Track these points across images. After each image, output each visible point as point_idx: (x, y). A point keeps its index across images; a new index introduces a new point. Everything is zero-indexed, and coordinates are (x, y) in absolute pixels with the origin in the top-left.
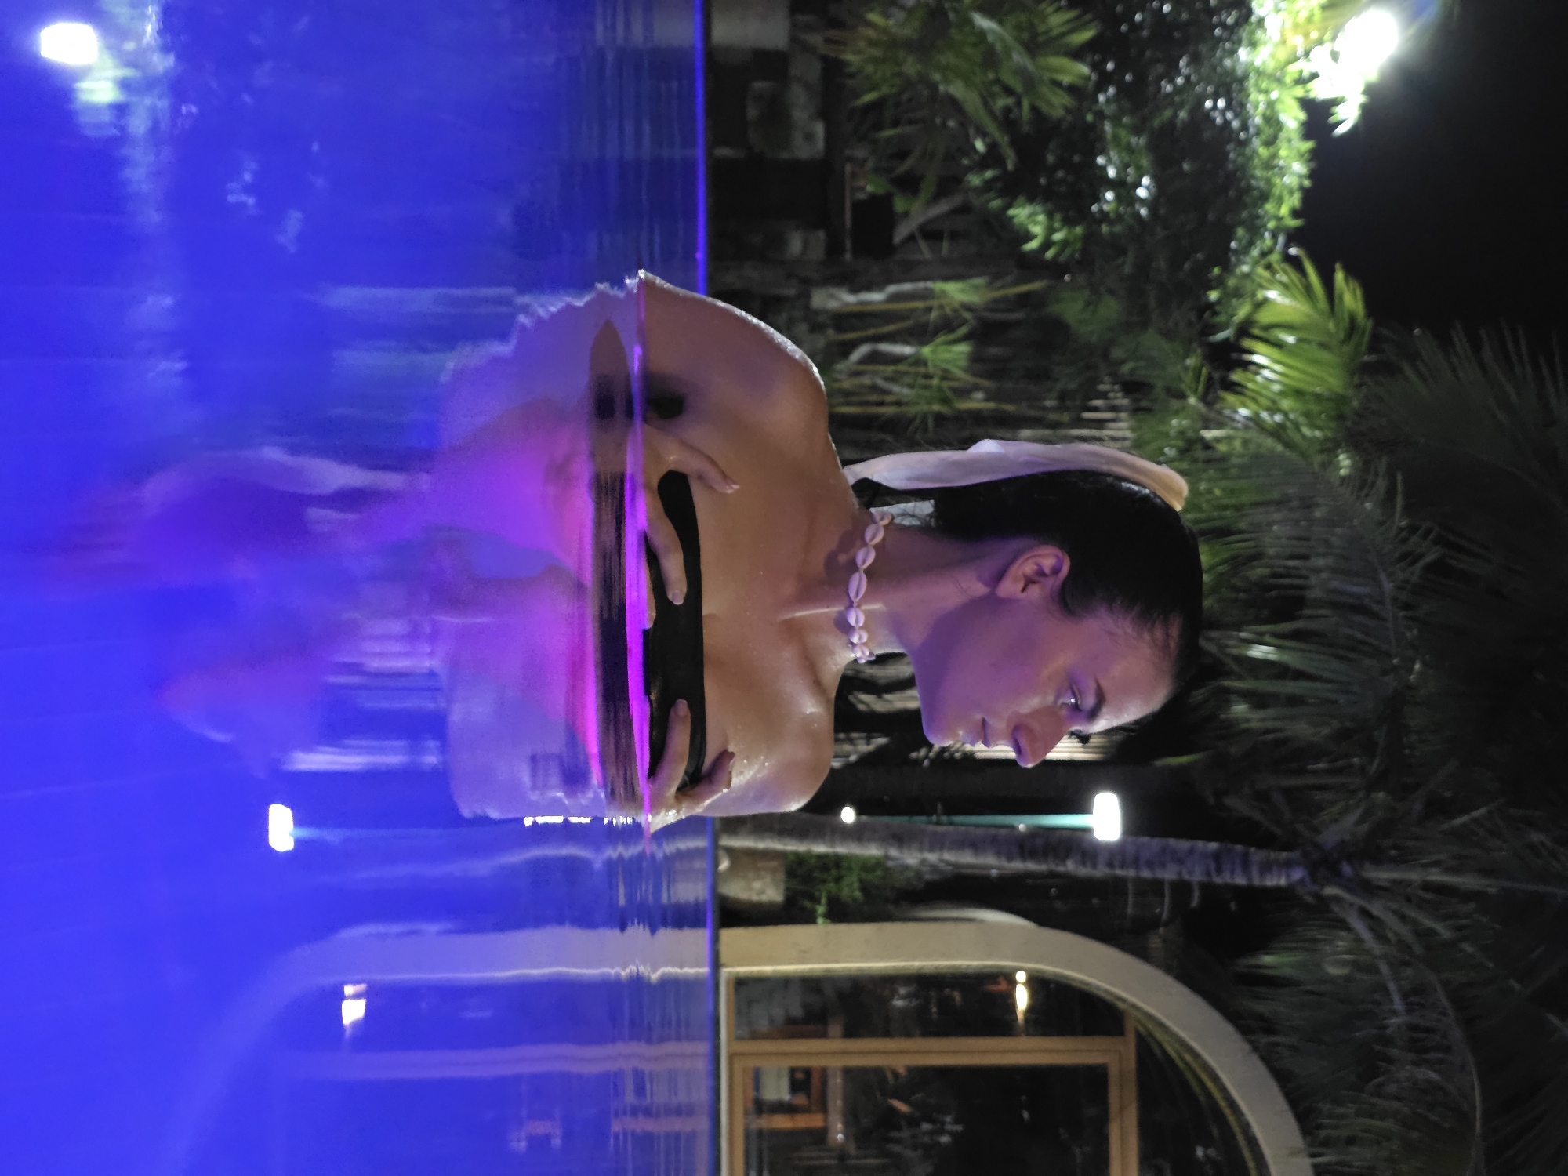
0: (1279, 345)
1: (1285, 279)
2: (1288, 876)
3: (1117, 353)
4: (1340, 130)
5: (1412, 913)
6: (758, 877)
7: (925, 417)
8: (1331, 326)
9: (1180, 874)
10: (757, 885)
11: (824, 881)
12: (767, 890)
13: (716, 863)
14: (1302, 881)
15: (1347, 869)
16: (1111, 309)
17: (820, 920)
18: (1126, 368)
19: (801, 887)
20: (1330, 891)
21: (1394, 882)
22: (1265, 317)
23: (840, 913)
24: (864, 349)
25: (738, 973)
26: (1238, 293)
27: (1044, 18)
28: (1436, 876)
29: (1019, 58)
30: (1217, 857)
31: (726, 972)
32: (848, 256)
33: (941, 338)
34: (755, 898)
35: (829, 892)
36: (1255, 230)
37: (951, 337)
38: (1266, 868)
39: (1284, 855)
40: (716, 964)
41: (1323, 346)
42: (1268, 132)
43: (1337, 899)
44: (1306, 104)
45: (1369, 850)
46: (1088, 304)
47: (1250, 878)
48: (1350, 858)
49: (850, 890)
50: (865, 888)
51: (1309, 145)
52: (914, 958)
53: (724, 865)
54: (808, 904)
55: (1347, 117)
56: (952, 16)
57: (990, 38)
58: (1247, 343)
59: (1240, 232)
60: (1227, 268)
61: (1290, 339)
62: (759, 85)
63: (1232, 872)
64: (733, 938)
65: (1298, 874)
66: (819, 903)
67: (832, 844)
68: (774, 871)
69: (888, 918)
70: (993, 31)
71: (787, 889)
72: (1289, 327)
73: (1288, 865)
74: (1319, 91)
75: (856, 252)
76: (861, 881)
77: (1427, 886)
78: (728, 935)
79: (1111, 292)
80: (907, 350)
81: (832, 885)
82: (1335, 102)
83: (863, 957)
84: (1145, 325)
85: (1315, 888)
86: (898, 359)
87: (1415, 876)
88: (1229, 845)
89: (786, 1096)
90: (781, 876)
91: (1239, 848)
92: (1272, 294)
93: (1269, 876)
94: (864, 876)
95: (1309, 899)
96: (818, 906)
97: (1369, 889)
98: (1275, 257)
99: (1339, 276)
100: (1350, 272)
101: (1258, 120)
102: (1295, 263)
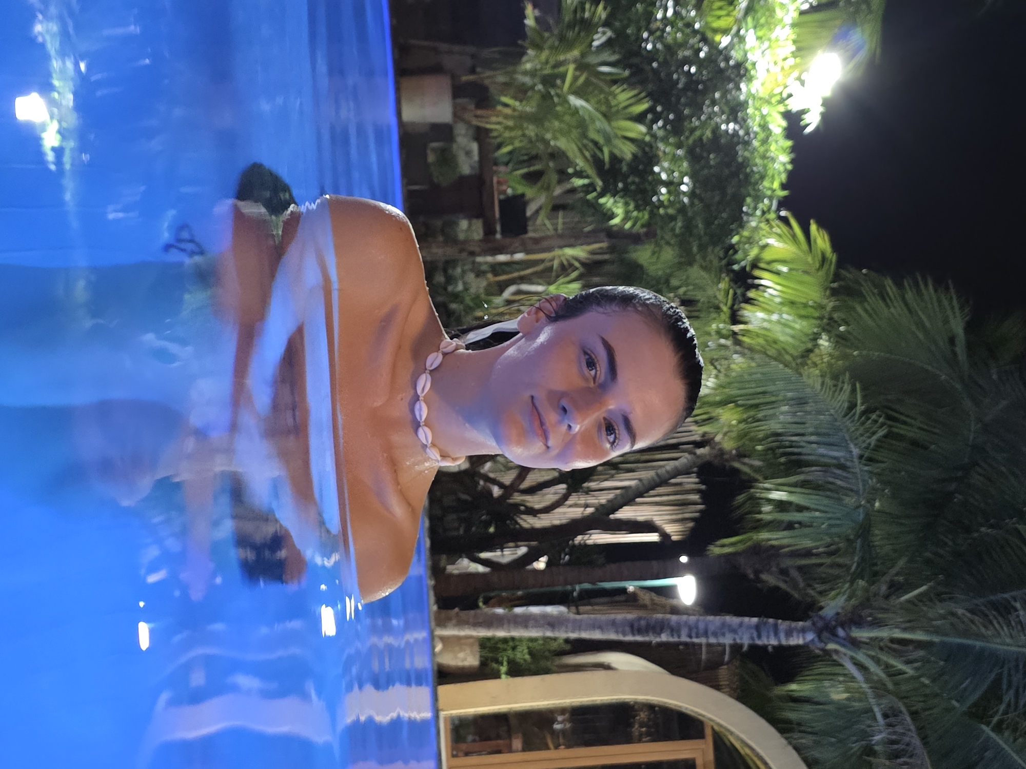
0: (778, 273)
1: (779, 231)
2: (804, 638)
3: (674, 282)
4: (808, 130)
5: (884, 657)
6: (461, 650)
8: (810, 259)
9: (734, 639)
10: (461, 655)
11: (505, 650)
12: (469, 659)
13: (433, 648)
14: (813, 640)
15: (841, 632)
16: (669, 254)
17: (503, 676)
18: (682, 291)
19: (491, 655)
20: (831, 646)
21: (871, 639)
22: (767, 255)
23: (516, 671)
24: (512, 289)
25: (451, 714)
26: (750, 241)
27: (615, 96)
28: (898, 634)
29: (601, 123)
30: (757, 627)
31: (442, 714)
32: (498, 236)
33: (562, 280)
34: (460, 664)
35: (508, 657)
36: (758, 198)
37: (567, 279)
38: (789, 633)
39: (801, 623)
40: (436, 711)
41: (805, 272)
42: (762, 135)
43: (836, 651)
44: (787, 115)
45: (854, 619)
46: (654, 253)
47: (779, 640)
48: (842, 625)
49: (522, 655)
51: (789, 143)
52: (565, 697)
53: (439, 647)
54: (495, 665)
55: (812, 121)
56: (556, 99)
57: (581, 113)
58: (757, 273)
59: (749, 200)
60: (742, 225)
61: (785, 269)
62: (434, 145)
63: (768, 637)
64: (447, 691)
65: (810, 636)
66: (502, 664)
67: (509, 631)
68: (471, 645)
69: (546, 672)
70: (582, 106)
71: (481, 656)
72: (783, 262)
73: (803, 631)
74: (794, 106)
75: (503, 232)
76: (529, 648)
77: (893, 640)
78: (443, 690)
79: (668, 243)
80: (540, 288)
81: (510, 652)
82: (803, 112)
83: (533, 699)
84: (690, 263)
85: (821, 645)
86: (535, 294)
87: (884, 633)
88: (765, 619)
90: (477, 648)
91: (771, 621)
92: (771, 241)
93: (791, 639)
94: (530, 644)
95: (817, 651)
96: (501, 667)
97: (855, 644)
98: (772, 216)
99: (813, 227)
100: (821, 225)
101: (756, 129)
102: (785, 220)
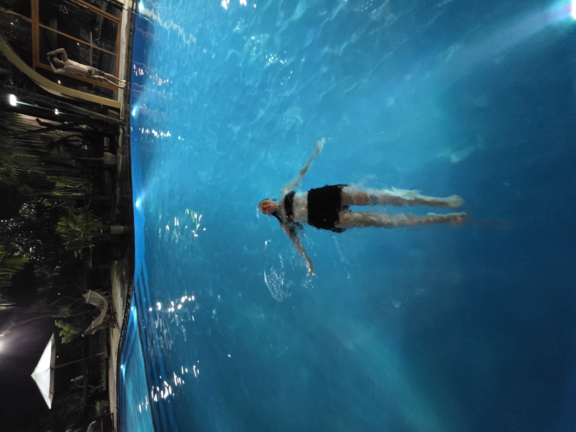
7: (63, 176)
16: (21, 189)
19: (104, 111)
23: (98, 105)
24: (76, 187)
35: (99, 108)
37: (59, 187)
49: (95, 108)
50: (92, 108)
66: (102, 107)
68: (110, 115)
69: (88, 101)
71: (107, 111)
80: (68, 186)
86: (69, 185)
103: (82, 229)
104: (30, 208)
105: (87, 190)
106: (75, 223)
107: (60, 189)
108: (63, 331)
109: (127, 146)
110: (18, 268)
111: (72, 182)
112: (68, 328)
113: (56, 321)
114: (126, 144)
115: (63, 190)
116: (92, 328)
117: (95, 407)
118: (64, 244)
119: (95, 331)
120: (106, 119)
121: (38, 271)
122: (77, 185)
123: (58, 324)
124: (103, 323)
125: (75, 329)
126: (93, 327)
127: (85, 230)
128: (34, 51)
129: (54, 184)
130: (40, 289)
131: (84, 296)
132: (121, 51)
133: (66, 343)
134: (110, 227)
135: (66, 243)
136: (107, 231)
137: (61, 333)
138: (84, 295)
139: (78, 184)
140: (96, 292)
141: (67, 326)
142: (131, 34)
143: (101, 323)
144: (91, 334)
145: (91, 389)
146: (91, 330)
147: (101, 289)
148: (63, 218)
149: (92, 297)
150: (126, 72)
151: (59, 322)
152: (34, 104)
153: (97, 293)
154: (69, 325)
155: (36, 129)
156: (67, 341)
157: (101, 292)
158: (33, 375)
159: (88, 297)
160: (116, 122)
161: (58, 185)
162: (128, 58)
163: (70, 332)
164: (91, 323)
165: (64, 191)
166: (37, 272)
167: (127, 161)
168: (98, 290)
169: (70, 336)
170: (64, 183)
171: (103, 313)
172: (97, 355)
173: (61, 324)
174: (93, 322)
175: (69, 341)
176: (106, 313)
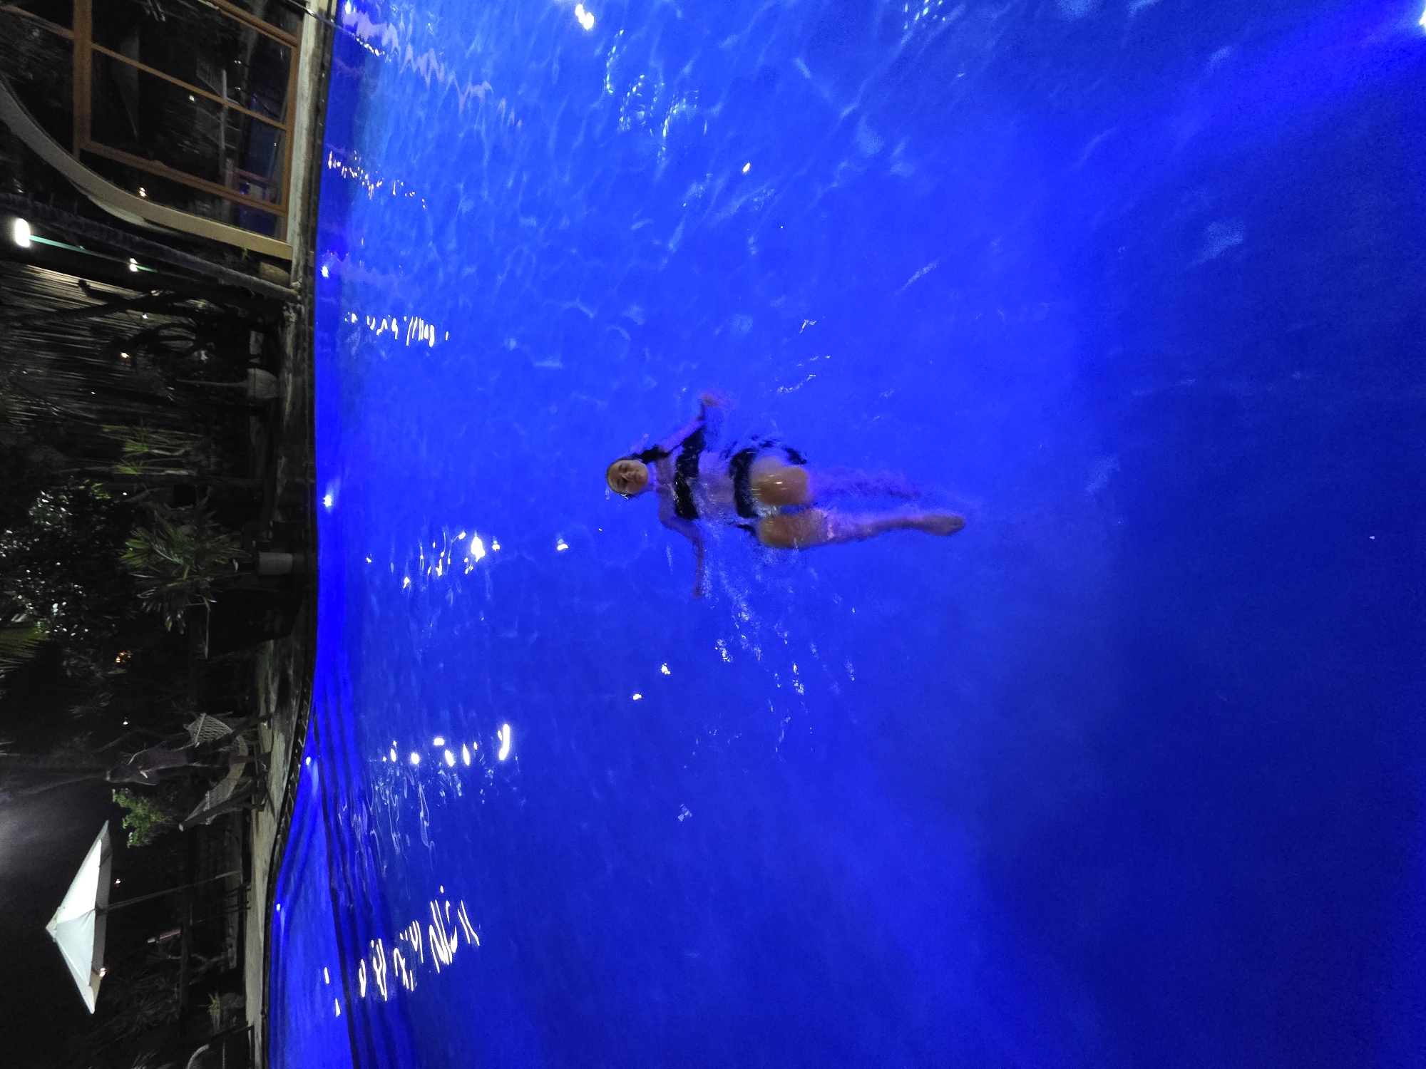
6: (271, 274)
7: (145, 425)
10: (271, 271)
11: (241, 264)
12: (267, 268)
17: (246, 250)
19: (252, 265)
23: (236, 250)
24: (177, 454)
27: (143, 562)
29: (157, 548)
34: (272, 266)
35: (240, 258)
37: (134, 454)
49: (229, 258)
50: (223, 257)
54: (251, 258)
66: (246, 258)
68: (264, 275)
69: (210, 240)
71: (259, 265)
76: (224, 260)
81: (237, 261)
89: (251, 185)
90: (261, 272)
94: (222, 261)
96: (246, 255)
103: (186, 560)
104: (57, 503)
105: (204, 463)
106: (170, 544)
107: (134, 459)
108: (131, 815)
109: (306, 355)
110: (21, 654)
111: (165, 442)
112: (144, 809)
113: (114, 791)
114: (304, 350)
115: (142, 462)
116: (205, 809)
117: (208, 1009)
118: (139, 596)
119: (213, 817)
120: (256, 284)
121: (72, 663)
122: (175, 451)
123: (120, 799)
124: (234, 797)
125: (162, 811)
126: (207, 807)
127: (194, 562)
128: (77, 112)
129: (120, 444)
130: (76, 710)
131: (187, 729)
132: (297, 120)
133: (138, 845)
134: (258, 556)
135: (144, 593)
136: (251, 566)
137: (126, 821)
138: (187, 727)
139: (180, 446)
140: (218, 718)
141: (142, 802)
142: (323, 75)
143: (228, 796)
144: (202, 823)
145: (200, 963)
146: (204, 815)
147: (231, 713)
148: (139, 532)
149: (208, 732)
150: (308, 170)
151: (122, 792)
152: (75, 246)
153: (222, 721)
154: (148, 802)
155: (78, 307)
156: (142, 842)
157: (230, 720)
158: (51, 928)
159: (199, 730)
160: (281, 292)
161: (131, 447)
162: (314, 135)
163: (150, 818)
164: (203, 797)
165: (144, 464)
166: (68, 665)
167: (304, 390)
168: (224, 714)
169: (150, 828)
170: (145, 444)
171: (236, 771)
172: (217, 877)
173: (127, 798)
174: (208, 795)
175: (146, 841)
176: (241, 772)
